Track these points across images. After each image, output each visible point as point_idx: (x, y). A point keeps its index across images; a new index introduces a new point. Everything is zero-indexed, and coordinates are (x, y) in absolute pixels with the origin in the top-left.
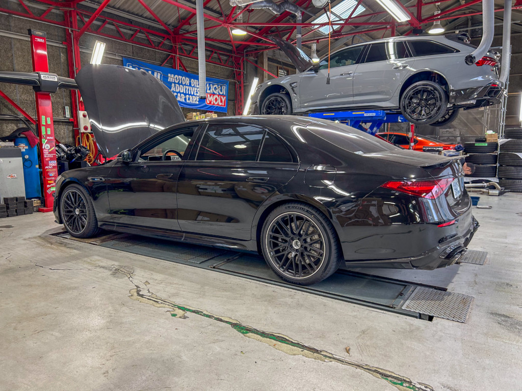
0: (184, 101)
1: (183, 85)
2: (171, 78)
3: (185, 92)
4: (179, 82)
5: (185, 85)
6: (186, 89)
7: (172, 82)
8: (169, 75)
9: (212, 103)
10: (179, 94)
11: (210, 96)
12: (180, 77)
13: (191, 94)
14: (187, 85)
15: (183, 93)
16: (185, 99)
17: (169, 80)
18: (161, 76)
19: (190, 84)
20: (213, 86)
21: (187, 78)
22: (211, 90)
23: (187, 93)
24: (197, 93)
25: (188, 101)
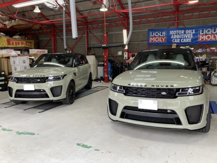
0: (179, 42)
1: (179, 35)
2: (171, 32)
3: (180, 38)
4: (176, 33)
5: (181, 34)
6: (181, 36)
7: (172, 35)
8: (171, 31)
9: (204, 40)
10: (176, 39)
11: (203, 36)
12: (177, 31)
13: (185, 38)
14: (183, 34)
15: (179, 38)
16: (180, 41)
17: (170, 34)
18: (166, 33)
19: (185, 33)
20: (206, 30)
21: (182, 31)
22: (204, 33)
23: (182, 37)
24: (190, 36)
25: (182, 42)
